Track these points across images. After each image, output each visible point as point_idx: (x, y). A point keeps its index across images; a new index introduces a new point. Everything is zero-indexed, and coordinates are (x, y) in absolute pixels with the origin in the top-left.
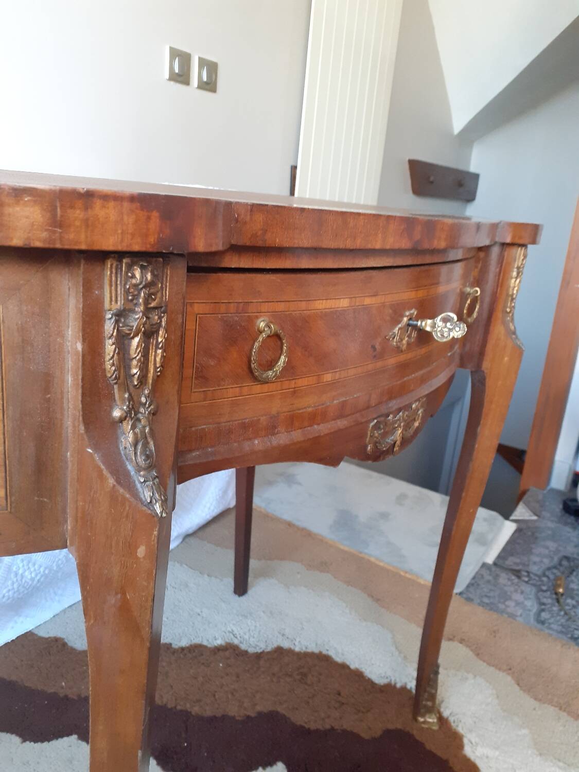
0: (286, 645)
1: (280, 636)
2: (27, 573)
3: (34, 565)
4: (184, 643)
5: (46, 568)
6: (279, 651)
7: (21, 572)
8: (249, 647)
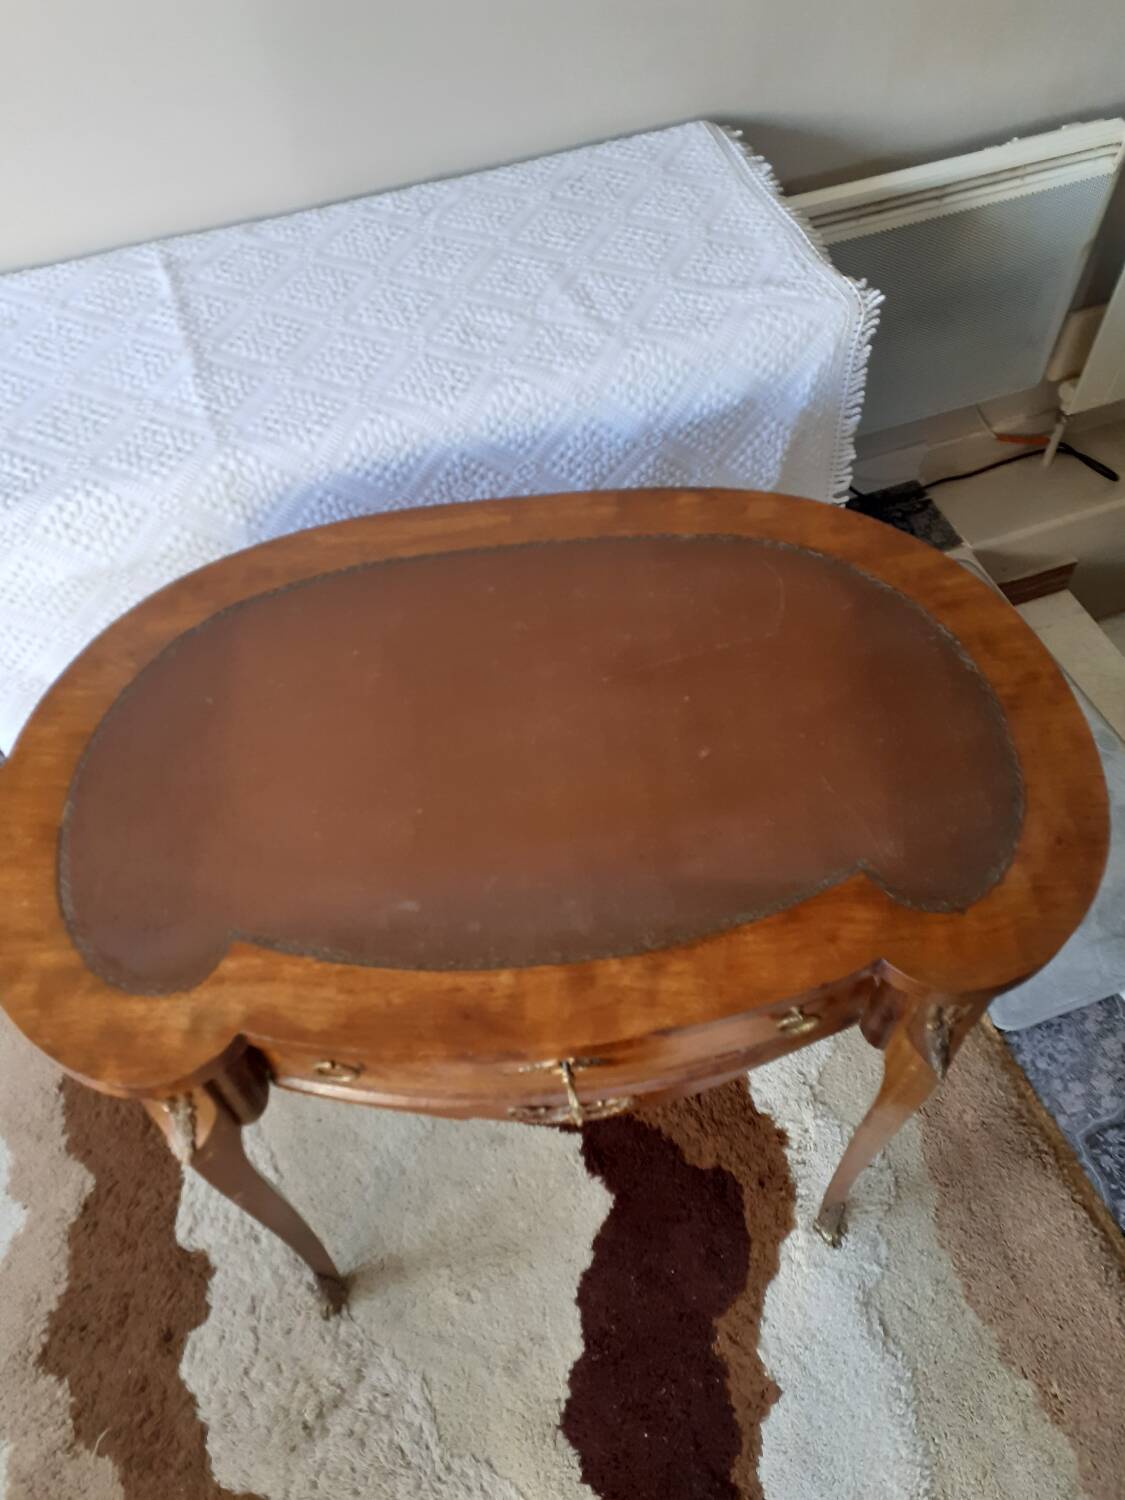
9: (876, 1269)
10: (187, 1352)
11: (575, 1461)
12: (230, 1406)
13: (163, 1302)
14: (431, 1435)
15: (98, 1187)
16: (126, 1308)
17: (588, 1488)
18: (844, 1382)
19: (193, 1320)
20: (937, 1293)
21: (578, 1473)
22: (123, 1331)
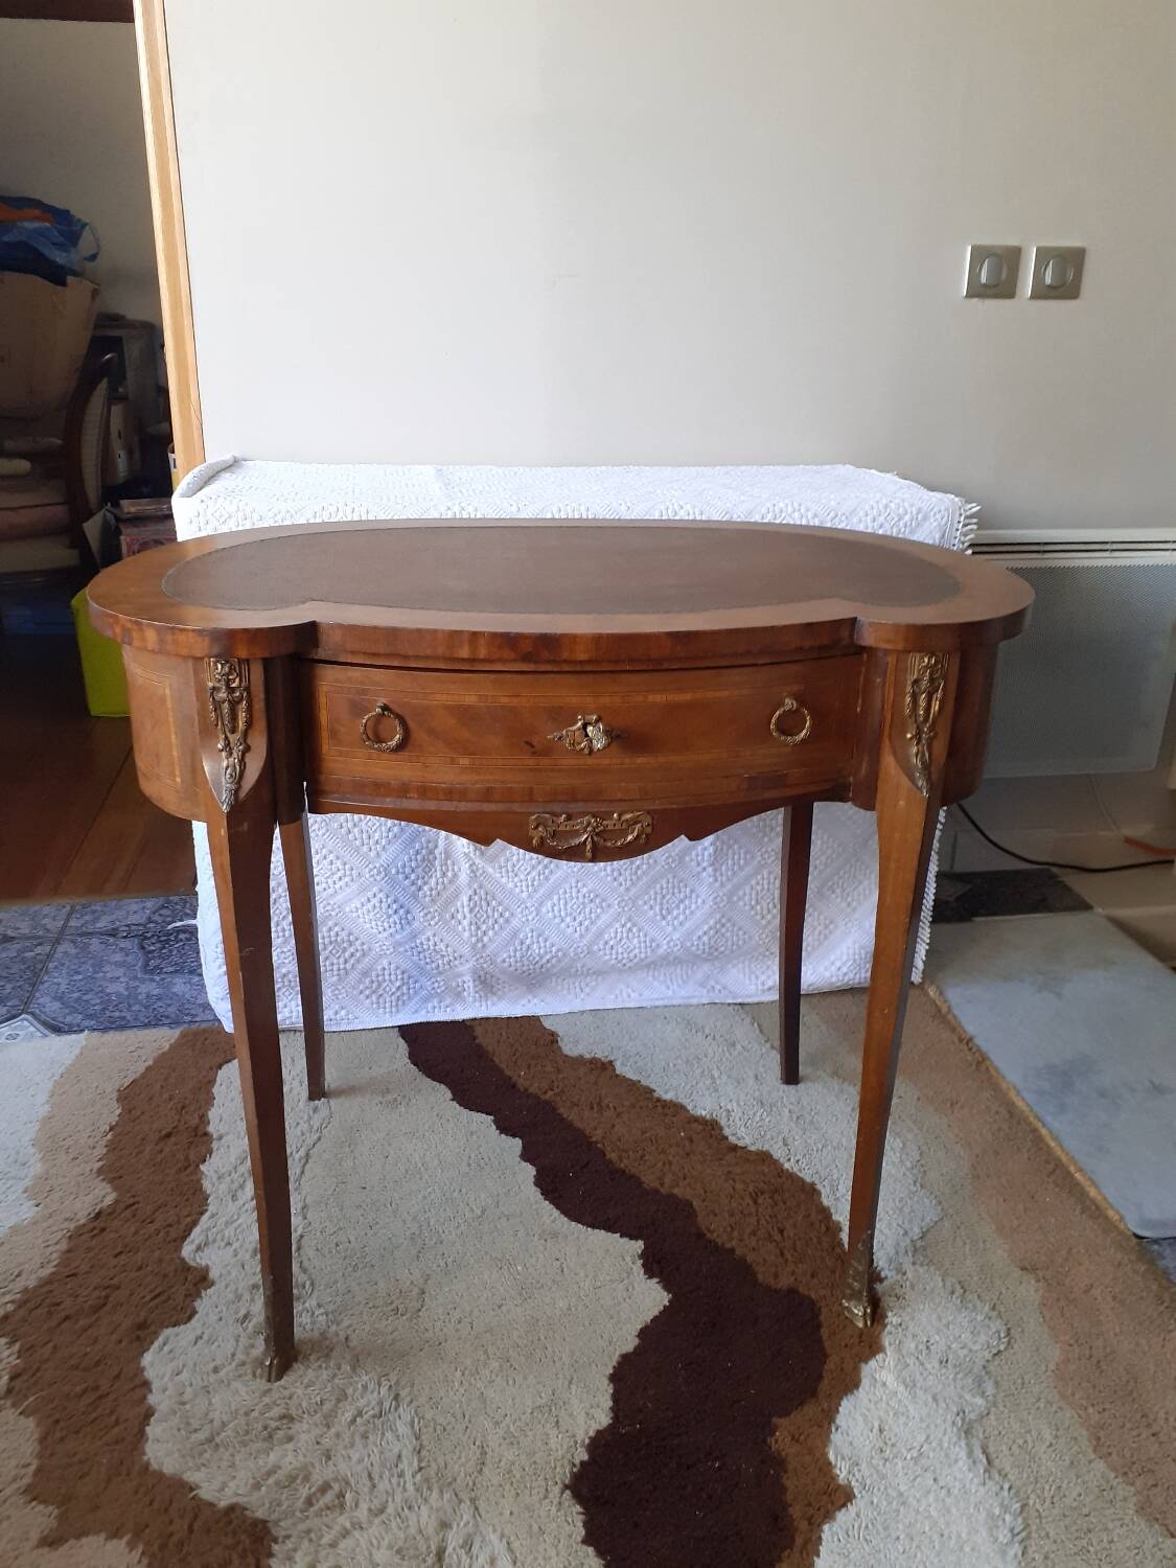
0: (778, 1153)
1: (781, 1143)
2: (535, 946)
3: (546, 940)
4: (668, 1096)
5: (558, 951)
6: (765, 1157)
7: (528, 942)
8: (733, 1135)
9: (979, 1401)
10: (156, 1344)
11: (579, 1521)
12: (186, 1397)
13: (148, 1298)
14: (411, 1464)
15: (117, 1202)
16: (107, 1297)
17: (590, 1550)
18: (931, 1498)
19: (174, 1319)
20: (1056, 1437)
21: (580, 1532)
22: (96, 1316)
